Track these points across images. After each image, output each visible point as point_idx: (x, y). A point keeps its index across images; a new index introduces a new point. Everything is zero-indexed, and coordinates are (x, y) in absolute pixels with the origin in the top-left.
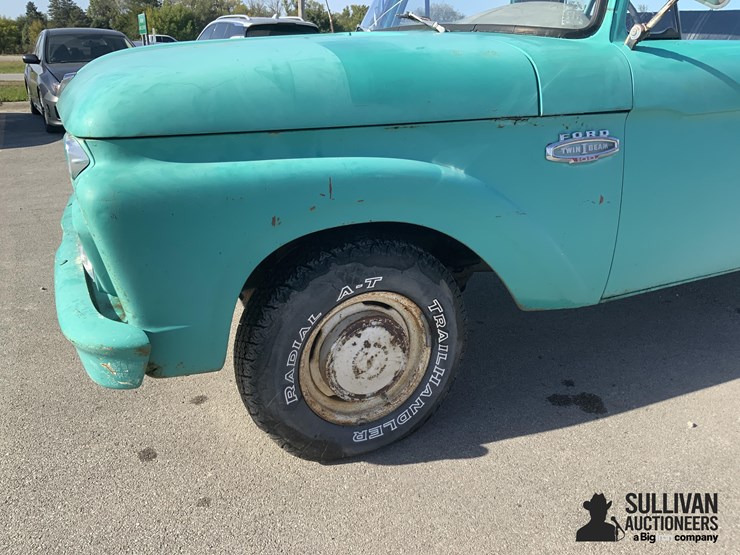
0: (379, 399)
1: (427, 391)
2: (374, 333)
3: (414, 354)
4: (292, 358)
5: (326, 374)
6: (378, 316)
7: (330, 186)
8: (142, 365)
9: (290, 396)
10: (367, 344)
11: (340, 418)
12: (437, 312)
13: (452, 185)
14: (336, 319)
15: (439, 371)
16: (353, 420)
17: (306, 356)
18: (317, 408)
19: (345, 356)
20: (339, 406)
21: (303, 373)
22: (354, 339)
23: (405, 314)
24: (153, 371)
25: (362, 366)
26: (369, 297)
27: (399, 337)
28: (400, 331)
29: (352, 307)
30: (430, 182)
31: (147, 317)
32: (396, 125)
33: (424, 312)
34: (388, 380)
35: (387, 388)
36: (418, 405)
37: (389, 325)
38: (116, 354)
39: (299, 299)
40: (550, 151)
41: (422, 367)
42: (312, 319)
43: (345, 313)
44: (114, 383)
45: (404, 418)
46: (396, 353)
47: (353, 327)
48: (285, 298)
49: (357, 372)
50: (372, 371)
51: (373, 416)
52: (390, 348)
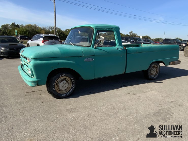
0: (65, 91)
1: (72, 90)
2: (64, 82)
3: (70, 85)
4: (54, 84)
5: (58, 87)
6: (65, 80)
7: (58, 63)
8: (36, 84)
9: (54, 89)
10: (63, 83)
11: (60, 93)
12: (72, 79)
13: (73, 64)
14: (60, 80)
15: (73, 87)
16: (62, 93)
17: (56, 84)
18: (57, 91)
19: (61, 84)
20: (60, 92)
21: (55, 86)
22: (62, 82)
23: (68, 80)
24: (37, 85)
25: (63, 86)
26: (64, 77)
27: (68, 82)
28: (68, 81)
29: (61, 78)
30: (70, 63)
31: (37, 78)
32: (66, 57)
33: (71, 79)
34: (66, 88)
35: (66, 89)
36: (70, 92)
37: (66, 81)
38: (34, 82)
39: (55, 77)
40: (85, 60)
41: (71, 87)
42: (56, 79)
43: (61, 79)
44: (33, 86)
45: (69, 93)
46: (67, 85)
47: (62, 81)
48: (53, 77)
49: (62, 87)
50: (64, 87)
51: (65, 93)
52: (66, 84)
